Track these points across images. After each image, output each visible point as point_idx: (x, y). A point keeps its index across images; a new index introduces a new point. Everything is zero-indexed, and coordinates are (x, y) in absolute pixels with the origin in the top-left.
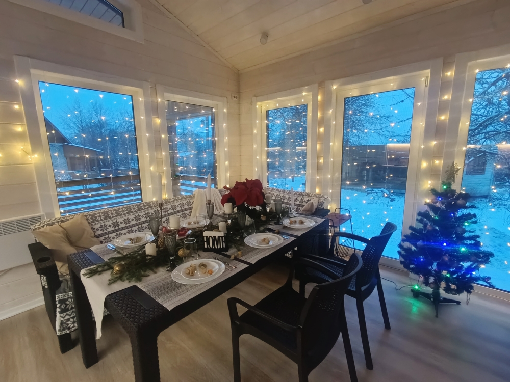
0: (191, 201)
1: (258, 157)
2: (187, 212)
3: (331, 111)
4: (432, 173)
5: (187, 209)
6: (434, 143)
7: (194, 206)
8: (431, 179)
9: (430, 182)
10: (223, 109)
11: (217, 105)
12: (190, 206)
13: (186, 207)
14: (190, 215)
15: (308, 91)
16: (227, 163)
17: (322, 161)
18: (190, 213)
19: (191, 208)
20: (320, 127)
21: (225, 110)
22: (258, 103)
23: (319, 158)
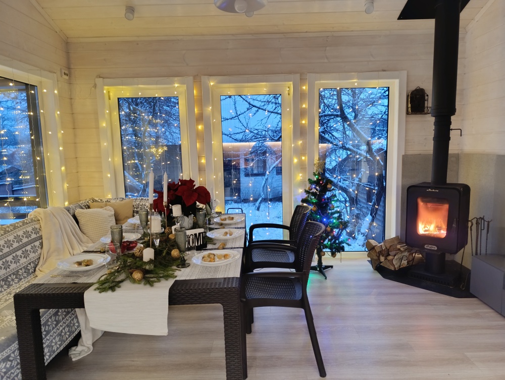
0: (37, 226)
1: (110, 160)
2: (37, 243)
3: (211, 108)
4: (302, 167)
5: (35, 240)
6: (300, 142)
7: (44, 233)
8: (301, 172)
9: (300, 175)
10: (54, 91)
11: (41, 82)
12: (38, 235)
13: (34, 236)
14: (42, 248)
15: (182, 83)
16: (63, 168)
17: (203, 161)
18: (42, 244)
19: (41, 238)
20: (198, 124)
21: (56, 92)
22: (106, 87)
23: (199, 157)
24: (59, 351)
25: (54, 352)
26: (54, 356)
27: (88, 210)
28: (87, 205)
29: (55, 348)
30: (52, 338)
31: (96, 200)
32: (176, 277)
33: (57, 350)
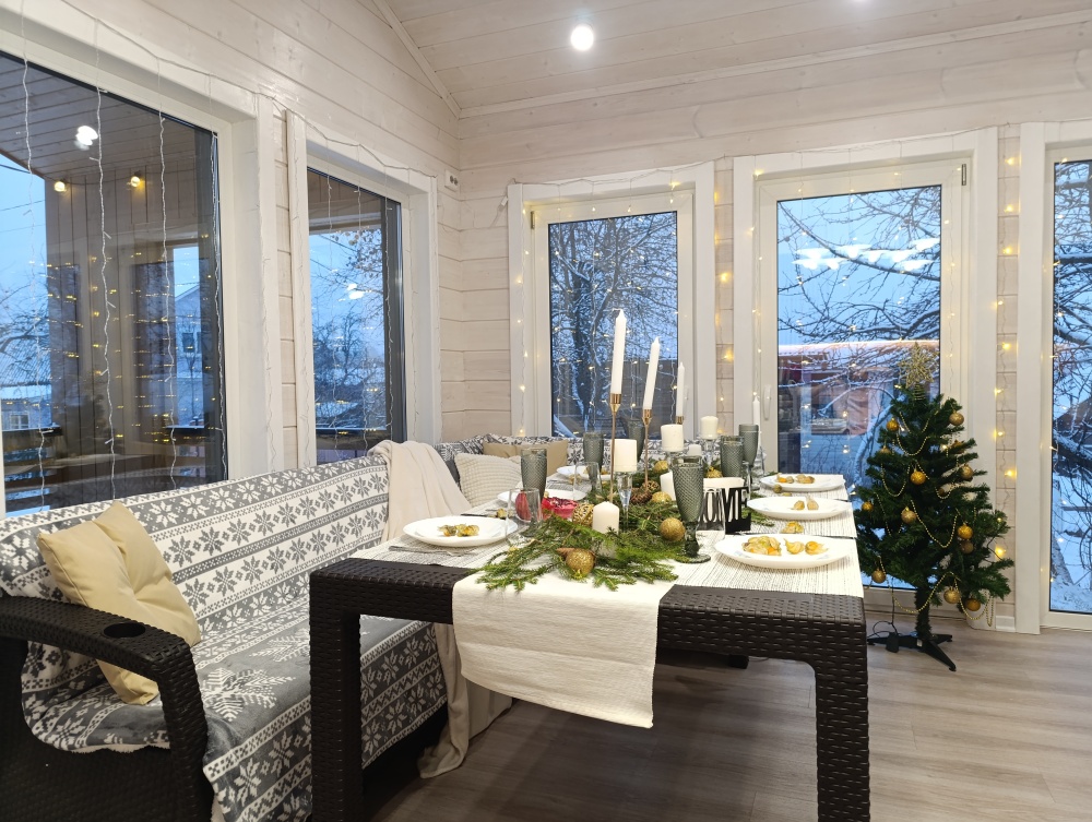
0: (381, 474)
1: (526, 355)
3: (752, 229)
4: (1002, 369)
6: (997, 304)
7: (392, 490)
12: (381, 492)
13: (373, 493)
14: (386, 519)
17: (728, 356)
18: (387, 512)
19: (386, 498)
20: (720, 270)
22: (526, 203)
23: (720, 348)
24: (400, 735)
25: (390, 734)
26: (389, 744)
27: (481, 456)
28: (477, 448)
29: (392, 727)
30: (388, 703)
31: (495, 440)
32: (676, 578)
33: (396, 733)
